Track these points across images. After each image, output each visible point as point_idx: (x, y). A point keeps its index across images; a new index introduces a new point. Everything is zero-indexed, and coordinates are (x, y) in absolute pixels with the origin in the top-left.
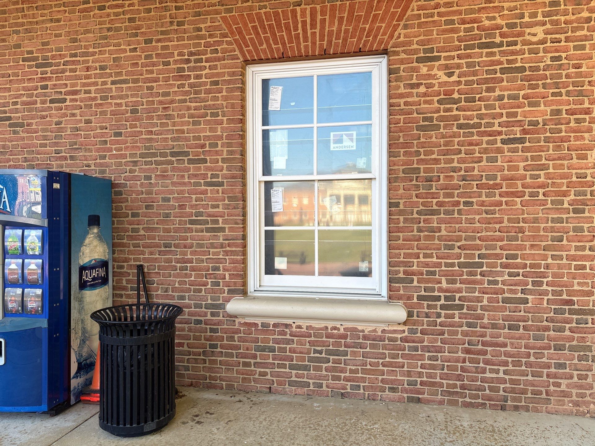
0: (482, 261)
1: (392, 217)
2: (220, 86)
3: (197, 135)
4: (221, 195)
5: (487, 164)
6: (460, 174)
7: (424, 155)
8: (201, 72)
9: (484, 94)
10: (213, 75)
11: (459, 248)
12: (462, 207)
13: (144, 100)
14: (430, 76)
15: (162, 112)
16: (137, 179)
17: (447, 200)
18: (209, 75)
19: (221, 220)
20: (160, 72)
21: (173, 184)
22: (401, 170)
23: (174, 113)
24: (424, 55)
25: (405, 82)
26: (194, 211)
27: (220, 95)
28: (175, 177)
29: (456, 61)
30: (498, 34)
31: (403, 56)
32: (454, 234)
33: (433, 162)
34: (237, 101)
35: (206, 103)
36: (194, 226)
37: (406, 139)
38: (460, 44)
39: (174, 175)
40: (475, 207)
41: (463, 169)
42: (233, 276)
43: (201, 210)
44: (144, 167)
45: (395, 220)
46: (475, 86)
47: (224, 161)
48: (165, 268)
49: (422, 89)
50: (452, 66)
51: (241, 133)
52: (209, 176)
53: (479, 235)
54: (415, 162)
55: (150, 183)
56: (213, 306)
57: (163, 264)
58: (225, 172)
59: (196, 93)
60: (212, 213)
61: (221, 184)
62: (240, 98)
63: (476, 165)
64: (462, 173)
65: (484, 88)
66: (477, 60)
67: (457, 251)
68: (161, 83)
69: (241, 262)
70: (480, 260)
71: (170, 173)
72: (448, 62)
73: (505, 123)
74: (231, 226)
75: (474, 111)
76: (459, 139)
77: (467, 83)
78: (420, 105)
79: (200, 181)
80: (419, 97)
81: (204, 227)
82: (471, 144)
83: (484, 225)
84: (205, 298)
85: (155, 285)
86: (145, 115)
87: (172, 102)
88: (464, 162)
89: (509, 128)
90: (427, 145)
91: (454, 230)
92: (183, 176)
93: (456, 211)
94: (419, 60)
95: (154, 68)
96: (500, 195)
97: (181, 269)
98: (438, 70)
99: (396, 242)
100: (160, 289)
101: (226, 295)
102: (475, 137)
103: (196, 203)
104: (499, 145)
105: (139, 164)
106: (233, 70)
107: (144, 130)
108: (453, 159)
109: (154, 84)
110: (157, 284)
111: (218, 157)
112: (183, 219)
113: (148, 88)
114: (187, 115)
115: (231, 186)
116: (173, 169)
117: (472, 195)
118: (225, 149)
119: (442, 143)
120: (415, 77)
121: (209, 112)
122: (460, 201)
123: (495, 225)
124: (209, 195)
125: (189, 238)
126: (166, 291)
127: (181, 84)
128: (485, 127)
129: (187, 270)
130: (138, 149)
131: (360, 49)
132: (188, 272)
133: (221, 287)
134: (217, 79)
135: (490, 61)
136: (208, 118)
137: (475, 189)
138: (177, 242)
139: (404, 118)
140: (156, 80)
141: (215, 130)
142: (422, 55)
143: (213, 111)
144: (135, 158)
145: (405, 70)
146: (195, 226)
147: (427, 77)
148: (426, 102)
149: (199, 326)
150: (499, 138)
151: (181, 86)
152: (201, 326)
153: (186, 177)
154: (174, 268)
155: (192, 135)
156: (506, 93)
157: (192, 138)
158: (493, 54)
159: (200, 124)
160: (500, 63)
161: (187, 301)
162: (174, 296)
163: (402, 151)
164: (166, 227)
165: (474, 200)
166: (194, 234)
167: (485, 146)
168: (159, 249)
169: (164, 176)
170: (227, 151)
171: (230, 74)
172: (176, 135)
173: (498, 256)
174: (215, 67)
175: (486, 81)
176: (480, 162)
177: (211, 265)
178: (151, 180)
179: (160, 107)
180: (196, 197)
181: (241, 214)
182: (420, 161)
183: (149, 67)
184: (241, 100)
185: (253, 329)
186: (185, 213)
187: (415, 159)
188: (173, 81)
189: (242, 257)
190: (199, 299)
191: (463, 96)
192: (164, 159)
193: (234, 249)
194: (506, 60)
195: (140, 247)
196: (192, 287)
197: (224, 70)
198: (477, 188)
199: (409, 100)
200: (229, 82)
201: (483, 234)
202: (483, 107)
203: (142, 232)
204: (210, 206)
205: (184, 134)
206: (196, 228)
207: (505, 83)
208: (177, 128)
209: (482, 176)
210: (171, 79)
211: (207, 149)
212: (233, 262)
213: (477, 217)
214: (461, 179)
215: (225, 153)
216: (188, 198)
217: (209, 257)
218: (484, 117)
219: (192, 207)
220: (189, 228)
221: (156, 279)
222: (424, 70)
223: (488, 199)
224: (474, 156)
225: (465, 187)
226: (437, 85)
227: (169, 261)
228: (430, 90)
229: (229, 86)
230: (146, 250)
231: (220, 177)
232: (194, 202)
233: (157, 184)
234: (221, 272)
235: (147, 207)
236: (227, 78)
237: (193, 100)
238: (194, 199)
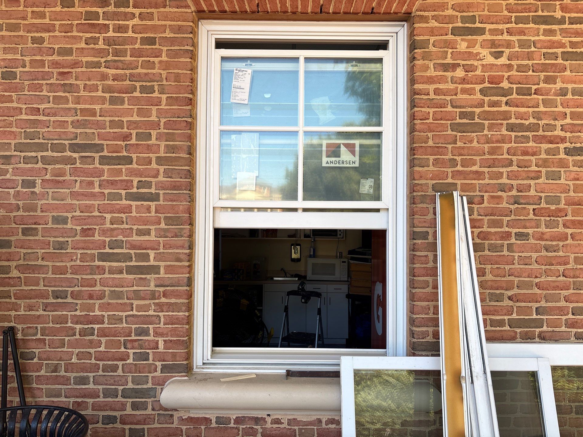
0: (542, 317)
1: (418, 253)
2: (157, 46)
3: (117, 119)
4: (153, 214)
5: (547, 182)
6: (510, 194)
7: (462, 166)
8: (127, 23)
9: (542, 85)
10: (146, 29)
11: (510, 298)
12: (513, 240)
13: (27, 59)
14: (470, 55)
15: (57, 79)
16: (9, 185)
17: (493, 230)
18: (140, 27)
19: (152, 254)
20: (55, 17)
21: (74, 195)
22: (431, 186)
23: (78, 82)
24: (463, 25)
25: (435, 61)
26: (108, 239)
27: (156, 60)
28: (78, 184)
29: (506, 37)
30: (558, 7)
31: (434, 24)
32: (503, 279)
33: (474, 176)
34: (185, 72)
35: (134, 71)
36: (107, 264)
37: (437, 141)
38: (510, 14)
39: (76, 181)
40: (531, 241)
41: (515, 187)
42: (170, 344)
43: (120, 238)
44: (22, 165)
45: (423, 259)
46: (531, 73)
47: (160, 161)
48: (54, 332)
49: (460, 73)
50: (500, 43)
51: (189, 120)
52: (135, 183)
53: (537, 280)
54: (450, 175)
55: (33, 193)
56: (137, 392)
57: (51, 325)
58: (161, 178)
59: (116, 53)
60: (138, 244)
61: (154, 198)
62: (189, 67)
63: (532, 182)
64: (514, 192)
65: (542, 78)
66: (533, 39)
67: (507, 303)
68: (57, 33)
69: (185, 321)
70: (539, 317)
71: (68, 178)
72: (495, 38)
73: (569, 126)
74: (169, 263)
75: (529, 107)
76: (510, 145)
77: (520, 69)
78: (456, 95)
79: (120, 191)
80: (456, 83)
81: (124, 264)
82: (525, 153)
83: (543, 267)
84: (123, 380)
85: (36, 360)
86: (26, 83)
87: (76, 64)
88: (517, 178)
89: (574, 134)
90: (466, 151)
91: (504, 273)
92: (91, 184)
93: (506, 246)
94: (456, 31)
95: (47, 9)
96: (565, 226)
97: (83, 333)
98: (482, 47)
99: (424, 291)
100: (44, 367)
101: (158, 374)
102: (531, 144)
103: (112, 226)
104: (562, 156)
105: (13, 160)
106: (179, 23)
107: (24, 106)
108: (502, 173)
109: (45, 35)
110: (39, 359)
111: (151, 155)
112: (89, 252)
113: (34, 40)
114: (100, 88)
115: (172, 201)
116: (75, 172)
117: (528, 224)
118: (163, 144)
119: (486, 150)
120: (449, 55)
121: (138, 84)
122: (511, 233)
123: (558, 267)
124: (134, 214)
125: (98, 283)
126: (55, 371)
127: (91, 37)
128: (543, 131)
129: (93, 334)
130: (12, 137)
131: (373, 9)
132: (95, 337)
133: (151, 361)
134: (152, 35)
135: (550, 41)
136: (137, 94)
137: (531, 216)
138: (76, 288)
139: (435, 113)
140: (49, 29)
141: (148, 113)
142: (460, 25)
143: (144, 84)
144: (7, 150)
145: (436, 44)
146: (109, 264)
147: (466, 56)
148: (464, 91)
149: (111, 426)
150: (562, 146)
151: (91, 41)
152: (115, 425)
153: (97, 184)
154: (71, 332)
155: (108, 119)
156: (570, 86)
157: (108, 124)
158: (551, 32)
159: (122, 103)
160: (562, 45)
161: (91, 386)
162: (68, 379)
163: (432, 158)
164: (58, 264)
165: (530, 231)
166: (107, 275)
167: (543, 156)
168: (45, 301)
169: (58, 182)
170: (166, 146)
171: (173, 29)
172: (80, 118)
173: (562, 311)
174: (150, 16)
175: (544, 68)
176: (538, 178)
177: (134, 326)
178: (35, 187)
179: (55, 71)
180: (112, 218)
181: (187, 245)
182: (455, 174)
183: (37, 7)
184: (191, 70)
185: (203, 427)
186: (93, 242)
187: (450, 170)
188: (78, 32)
189: (187, 314)
190: (112, 381)
191: (515, 86)
192: (60, 154)
193: (173, 301)
194: (570, 42)
195: (10, 297)
196: (101, 363)
197: (163, 23)
198: (534, 214)
199: (441, 86)
200: (172, 41)
201: (542, 280)
202: (540, 102)
203: (15, 273)
204: (134, 232)
205: (95, 116)
206: (110, 267)
207: (568, 73)
208: (83, 106)
209: (541, 198)
210: (74, 28)
211: (133, 141)
212: (171, 321)
213: (535, 255)
214: (512, 201)
215: (162, 148)
216: (99, 219)
217: (131, 313)
218: (542, 116)
219: (104, 232)
220: (98, 267)
221: (37, 351)
222: (463, 46)
223: (548, 230)
224: (530, 169)
225: (517, 212)
226: (480, 68)
227: (63, 320)
228: (470, 74)
229: (172, 48)
230: (22, 303)
231: (153, 186)
232: (108, 225)
233: (44, 195)
234: (151, 338)
235: (25, 232)
236: (168, 34)
237: (111, 64)
238: (108, 220)
